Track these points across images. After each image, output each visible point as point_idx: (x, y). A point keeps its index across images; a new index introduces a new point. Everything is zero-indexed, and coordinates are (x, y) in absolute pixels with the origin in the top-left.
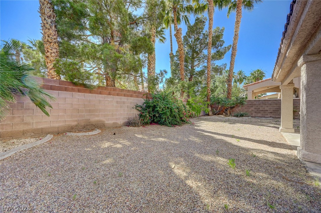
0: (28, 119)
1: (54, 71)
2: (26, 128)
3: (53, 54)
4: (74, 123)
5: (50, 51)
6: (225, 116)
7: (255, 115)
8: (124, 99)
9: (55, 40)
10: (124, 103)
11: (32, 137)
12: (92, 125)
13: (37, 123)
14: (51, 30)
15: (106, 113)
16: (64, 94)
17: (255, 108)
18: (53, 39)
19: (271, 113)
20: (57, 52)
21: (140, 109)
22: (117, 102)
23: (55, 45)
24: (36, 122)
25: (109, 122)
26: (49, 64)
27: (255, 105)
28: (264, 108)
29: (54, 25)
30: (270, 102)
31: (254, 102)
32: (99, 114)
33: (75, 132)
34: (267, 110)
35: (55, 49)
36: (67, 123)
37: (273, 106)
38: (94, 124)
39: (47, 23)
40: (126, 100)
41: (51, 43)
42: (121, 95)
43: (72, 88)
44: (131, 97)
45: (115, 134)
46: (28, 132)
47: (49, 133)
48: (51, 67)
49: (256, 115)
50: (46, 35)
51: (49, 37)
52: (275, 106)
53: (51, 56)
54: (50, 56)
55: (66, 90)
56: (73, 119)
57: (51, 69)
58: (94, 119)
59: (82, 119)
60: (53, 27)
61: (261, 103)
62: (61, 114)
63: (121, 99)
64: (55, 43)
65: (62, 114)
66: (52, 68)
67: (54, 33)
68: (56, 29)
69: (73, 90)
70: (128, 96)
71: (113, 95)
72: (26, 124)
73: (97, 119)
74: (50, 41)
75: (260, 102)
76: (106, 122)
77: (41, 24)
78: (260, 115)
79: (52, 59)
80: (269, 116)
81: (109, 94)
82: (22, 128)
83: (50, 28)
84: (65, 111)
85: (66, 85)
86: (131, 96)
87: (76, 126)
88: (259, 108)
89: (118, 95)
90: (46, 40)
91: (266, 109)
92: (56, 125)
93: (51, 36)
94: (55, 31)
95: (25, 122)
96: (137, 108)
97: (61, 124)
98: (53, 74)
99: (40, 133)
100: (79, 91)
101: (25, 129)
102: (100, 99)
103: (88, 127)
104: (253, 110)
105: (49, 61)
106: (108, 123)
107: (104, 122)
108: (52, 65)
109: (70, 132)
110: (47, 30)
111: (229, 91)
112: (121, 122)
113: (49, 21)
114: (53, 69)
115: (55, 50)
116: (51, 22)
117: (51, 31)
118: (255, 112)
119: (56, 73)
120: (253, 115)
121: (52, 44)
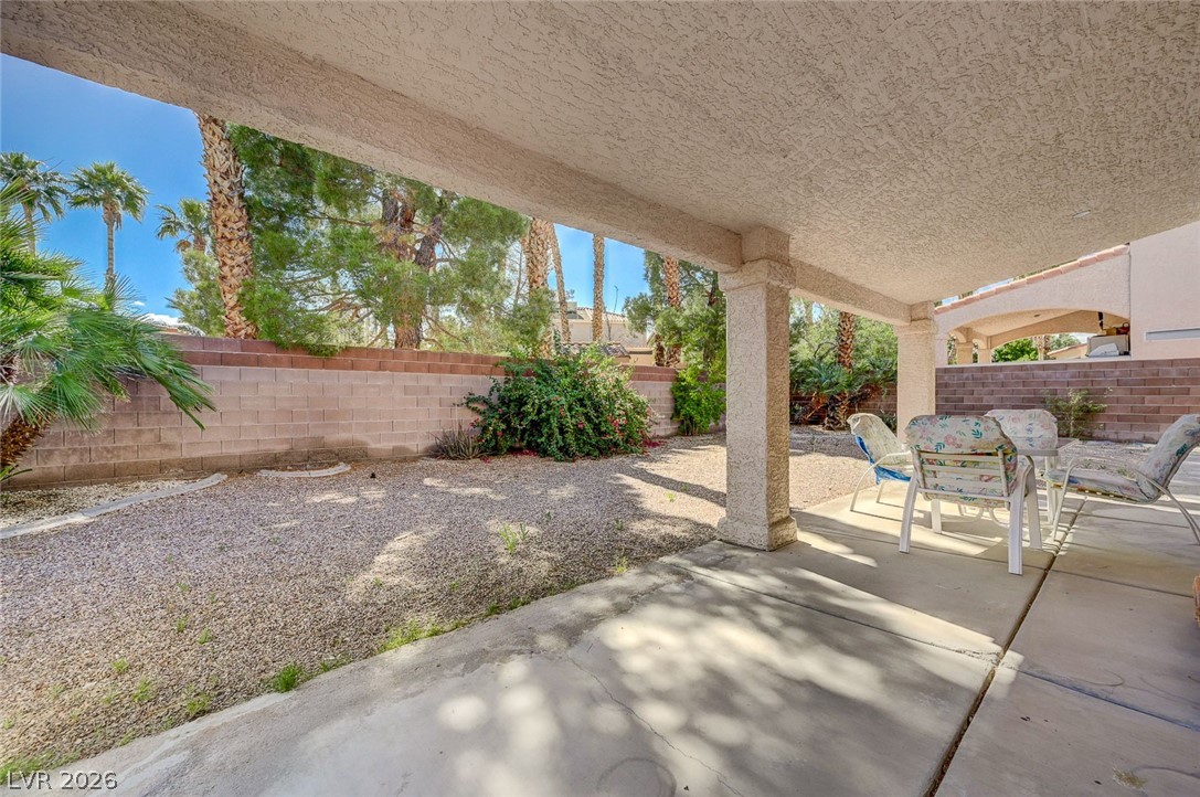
0: (169, 437)
1: (240, 312)
2: (166, 456)
3: (236, 270)
4: (280, 448)
5: (228, 262)
6: (830, 428)
8: (428, 379)
9: (241, 233)
10: (428, 390)
11: (179, 477)
12: (331, 452)
13: (191, 444)
14: (230, 207)
15: (371, 420)
16: (252, 374)
18: (235, 231)
20: (246, 263)
21: (482, 408)
22: (406, 390)
23: (240, 245)
24: (188, 444)
25: (380, 444)
26: (229, 296)
28: (981, 400)
29: (236, 194)
30: (1001, 376)
32: (350, 424)
33: (284, 469)
35: (242, 254)
36: (262, 447)
38: (336, 449)
39: (221, 192)
40: (432, 384)
41: (230, 240)
42: (419, 370)
43: (275, 359)
44: (451, 372)
45: (373, 476)
46: (171, 465)
47: (218, 470)
48: (232, 304)
50: (219, 222)
51: (225, 226)
52: (1019, 392)
53: (233, 276)
54: (229, 274)
55: (259, 362)
56: (279, 436)
57: (232, 308)
58: (336, 437)
59: (302, 436)
60: (236, 201)
61: (967, 379)
62: (246, 423)
63: (417, 380)
64: (241, 240)
65: (250, 424)
66: (235, 306)
67: (238, 213)
68: (242, 204)
69: (276, 363)
70: (440, 370)
71: (393, 369)
72: (166, 446)
73: (343, 436)
74: (228, 236)
75: (965, 375)
76: (373, 445)
77: (208, 193)
79: (233, 281)
81: (381, 368)
82: (158, 456)
83: (227, 203)
84: (257, 414)
85: (258, 351)
86: (453, 370)
87: (287, 454)
89: (407, 369)
90: (219, 235)
92: (236, 451)
93: (230, 225)
94: (241, 209)
95: (163, 441)
96: (472, 405)
97: (248, 449)
98: (237, 320)
99: (196, 469)
100: (293, 364)
101: (164, 458)
102: (354, 383)
103: (320, 457)
105: (227, 288)
106: (377, 449)
107: (365, 444)
108: (236, 298)
109: (271, 469)
110: (221, 209)
111: (845, 339)
112: (418, 444)
113: (226, 184)
114: (238, 308)
115: (242, 259)
116: (230, 188)
117: (230, 212)
119: (244, 318)
121: (234, 243)
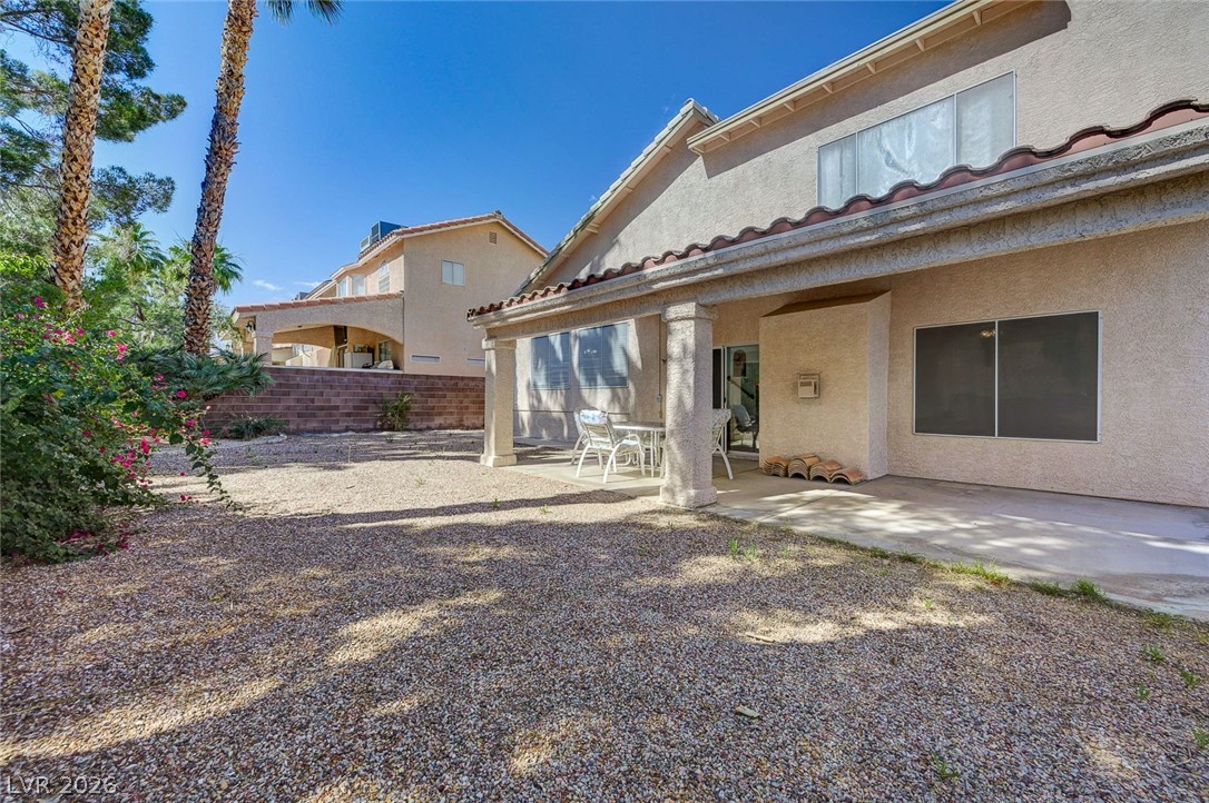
7: (298, 425)
17: (298, 400)
19: (349, 415)
27: (298, 386)
28: (329, 401)
31: (294, 379)
34: (337, 408)
37: (354, 395)
49: (302, 427)
52: (358, 394)
61: (318, 381)
75: (316, 377)
78: (315, 425)
80: (342, 425)
88: (313, 400)
91: (336, 401)
104: (289, 407)
111: (199, 321)
118: (299, 415)
120: (292, 427)
